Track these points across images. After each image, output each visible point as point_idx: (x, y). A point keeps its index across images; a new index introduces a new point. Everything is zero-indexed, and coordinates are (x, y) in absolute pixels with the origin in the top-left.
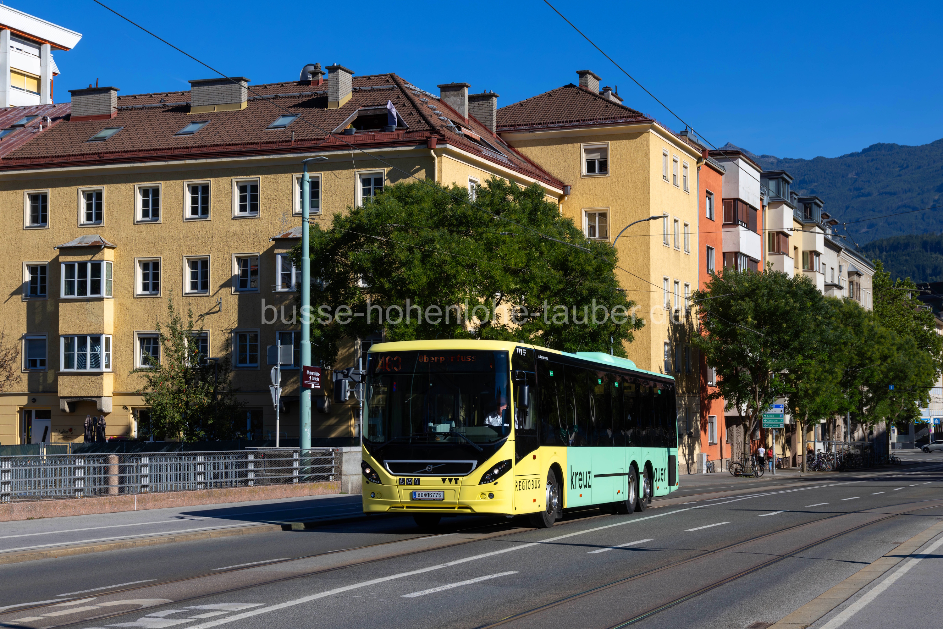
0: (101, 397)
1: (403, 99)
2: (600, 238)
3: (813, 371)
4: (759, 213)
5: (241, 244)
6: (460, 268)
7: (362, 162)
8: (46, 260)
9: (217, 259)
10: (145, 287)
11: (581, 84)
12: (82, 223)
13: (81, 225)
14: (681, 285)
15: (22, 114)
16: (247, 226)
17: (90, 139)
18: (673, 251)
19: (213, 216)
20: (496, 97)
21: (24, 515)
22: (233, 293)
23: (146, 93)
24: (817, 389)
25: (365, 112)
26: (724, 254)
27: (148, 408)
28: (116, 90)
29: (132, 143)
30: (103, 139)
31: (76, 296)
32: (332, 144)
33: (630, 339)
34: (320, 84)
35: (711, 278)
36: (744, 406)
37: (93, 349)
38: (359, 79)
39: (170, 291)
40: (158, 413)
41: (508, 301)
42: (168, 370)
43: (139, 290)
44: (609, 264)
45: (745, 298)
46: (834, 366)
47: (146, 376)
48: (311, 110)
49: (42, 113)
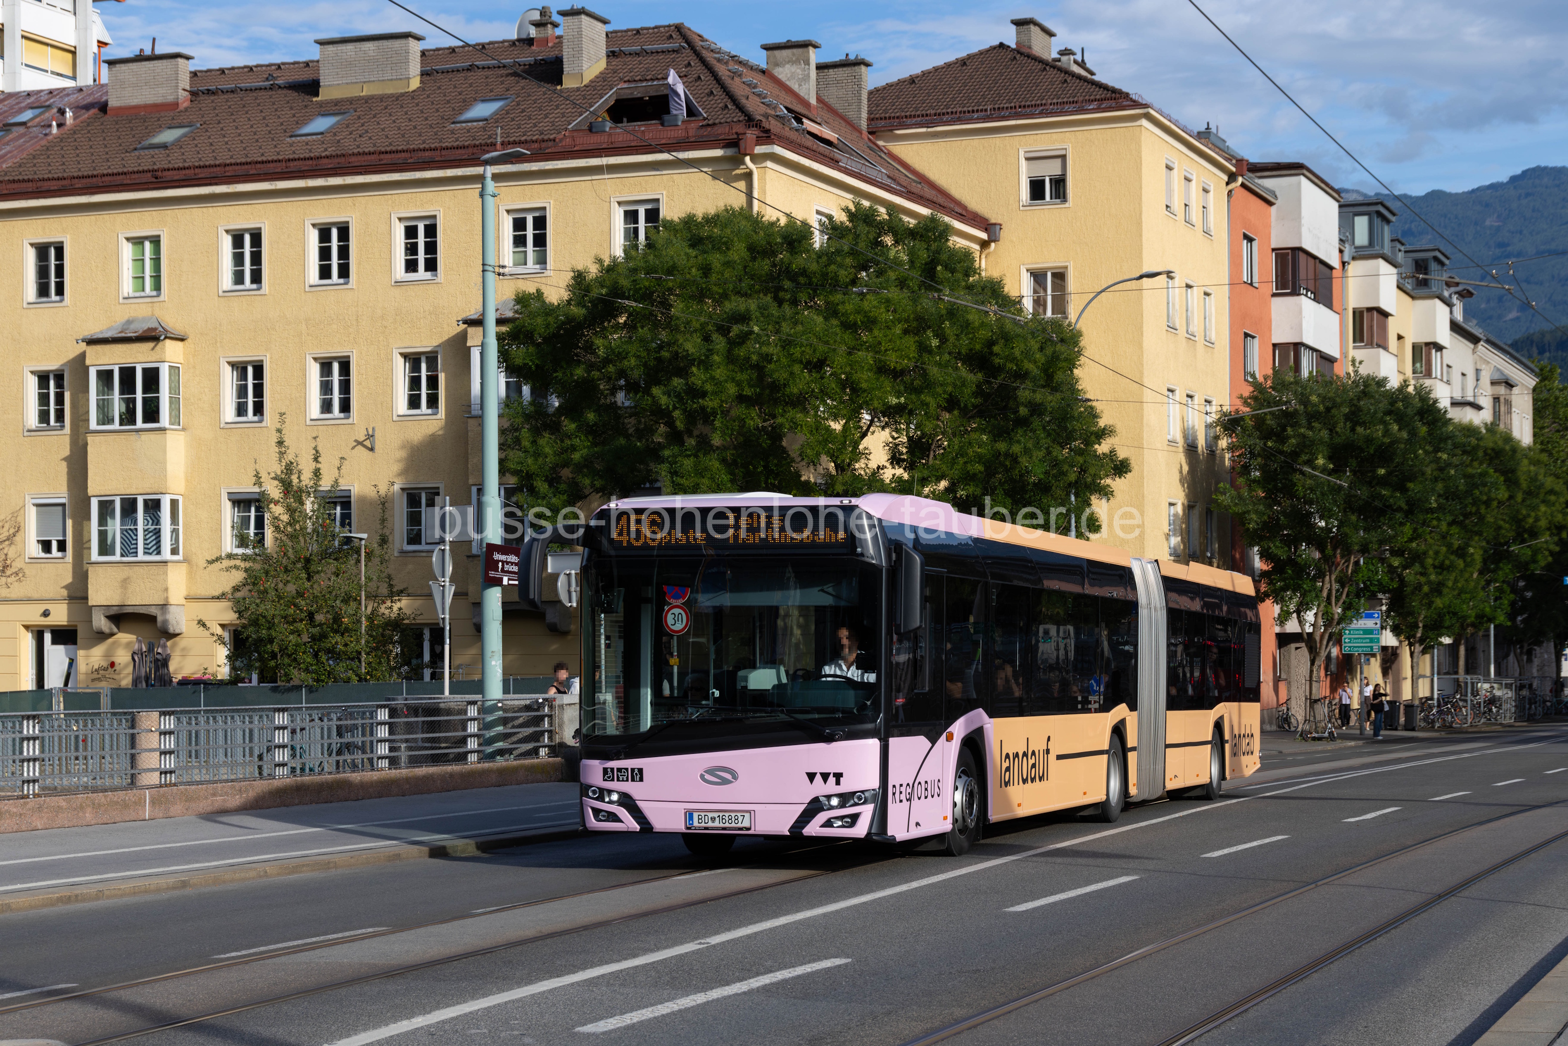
0: (166, 606)
1: (698, 68)
2: (1055, 317)
4: (1335, 273)
5: (409, 329)
6: (797, 368)
8: (61, 361)
9: (365, 357)
10: (241, 409)
11: (1019, 43)
12: (126, 295)
13: (124, 298)
14: (1199, 400)
15: (23, 105)
16: (419, 299)
17: (139, 146)
18: (1184, 340)
19: (359, 282)
20: (868, 65)
22: (395, 419)
23: (242, 66)
24: (1437, 584)
25: (629, 92)
26: (1275, 345)
27: (242, 626)
28: (188, 59)
29: (213, 151)
30: (164, 146)
31: (116, 426)
32: (568, 148)
33: (1106, 493)
34: (550, 45)
35: (1251, 389)
36: (1310, 616)
37: (148, 521)
38: (619, 34)
39: (282, 414)
41: (883, 428)
42: (277, 556)
43: (229, 414)
44: (1066, 360)
45: (1314, 424)
46: (1468, 544)
47: (239, 567)
48: (533, 89)
49: (58, 102)
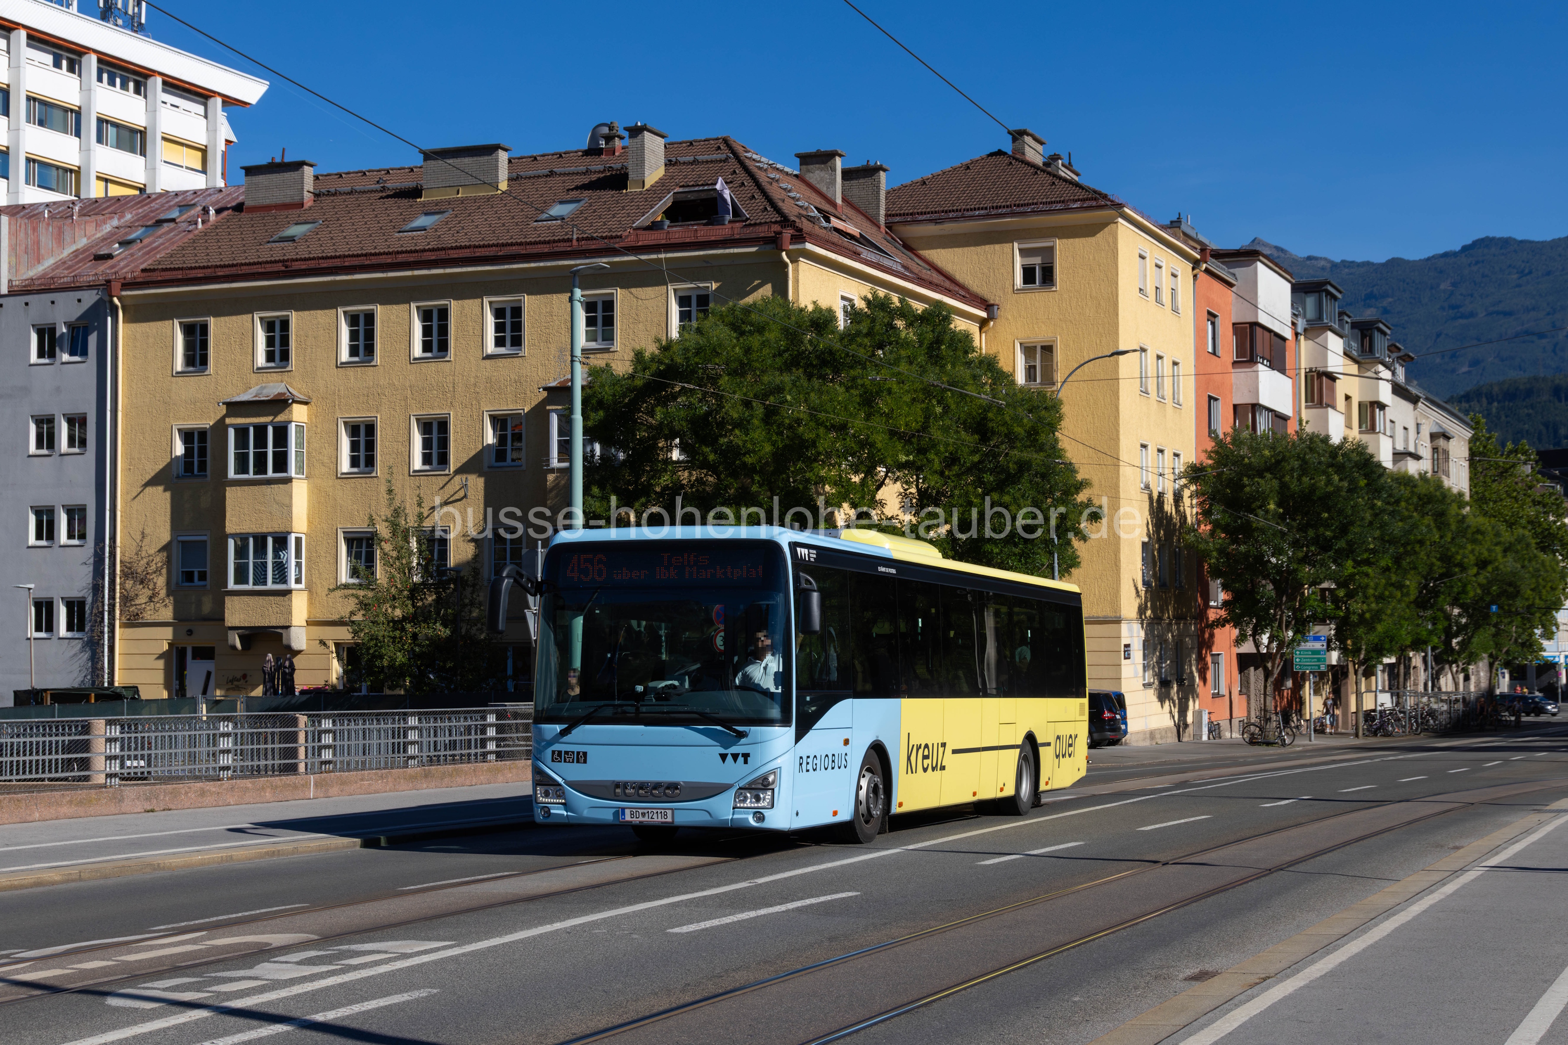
0: (288, 627)
1: (742, 176)
2: (1045, 384)
3: (1372, 584)
4: (1290, 344)
5: (497, 396)
6: (822, 431)
7: (679, 272)
8: (207, 422)
9: (460, 418)
10: (354, 462)
11: (1014, 151)
12: (260, 365)
13: (259, 369)
14: (1168, 454)
15: (172, 203)
16: (506, 370)
17: (271, 240)
18: (1155, 403)
19: (455, 355)
20: (885, 170)
21: (140, 806)
23: (356, 170)
24: (1378, 611)
25: (684, 195)
26: (1235, 407)
27: (357, 644)
28: (312, 166)
29: (334, 245)
30: (292, 239)
31: (251, 475)
32: (633, 244)
34: (617, 154)
35: (1213, 444)
36: (1264, 638)
37: (276, 555)
38: (675, 146)
39: (390, 468)
40: (371, 651)
41: (896, 481)
42: (386, 586)
43: (345, 466)
44: (1048, 424)
45: (1266, 474)
46: (1404, 577)
47: (353, 595)
48: (603, 193)
49: (201, 202)
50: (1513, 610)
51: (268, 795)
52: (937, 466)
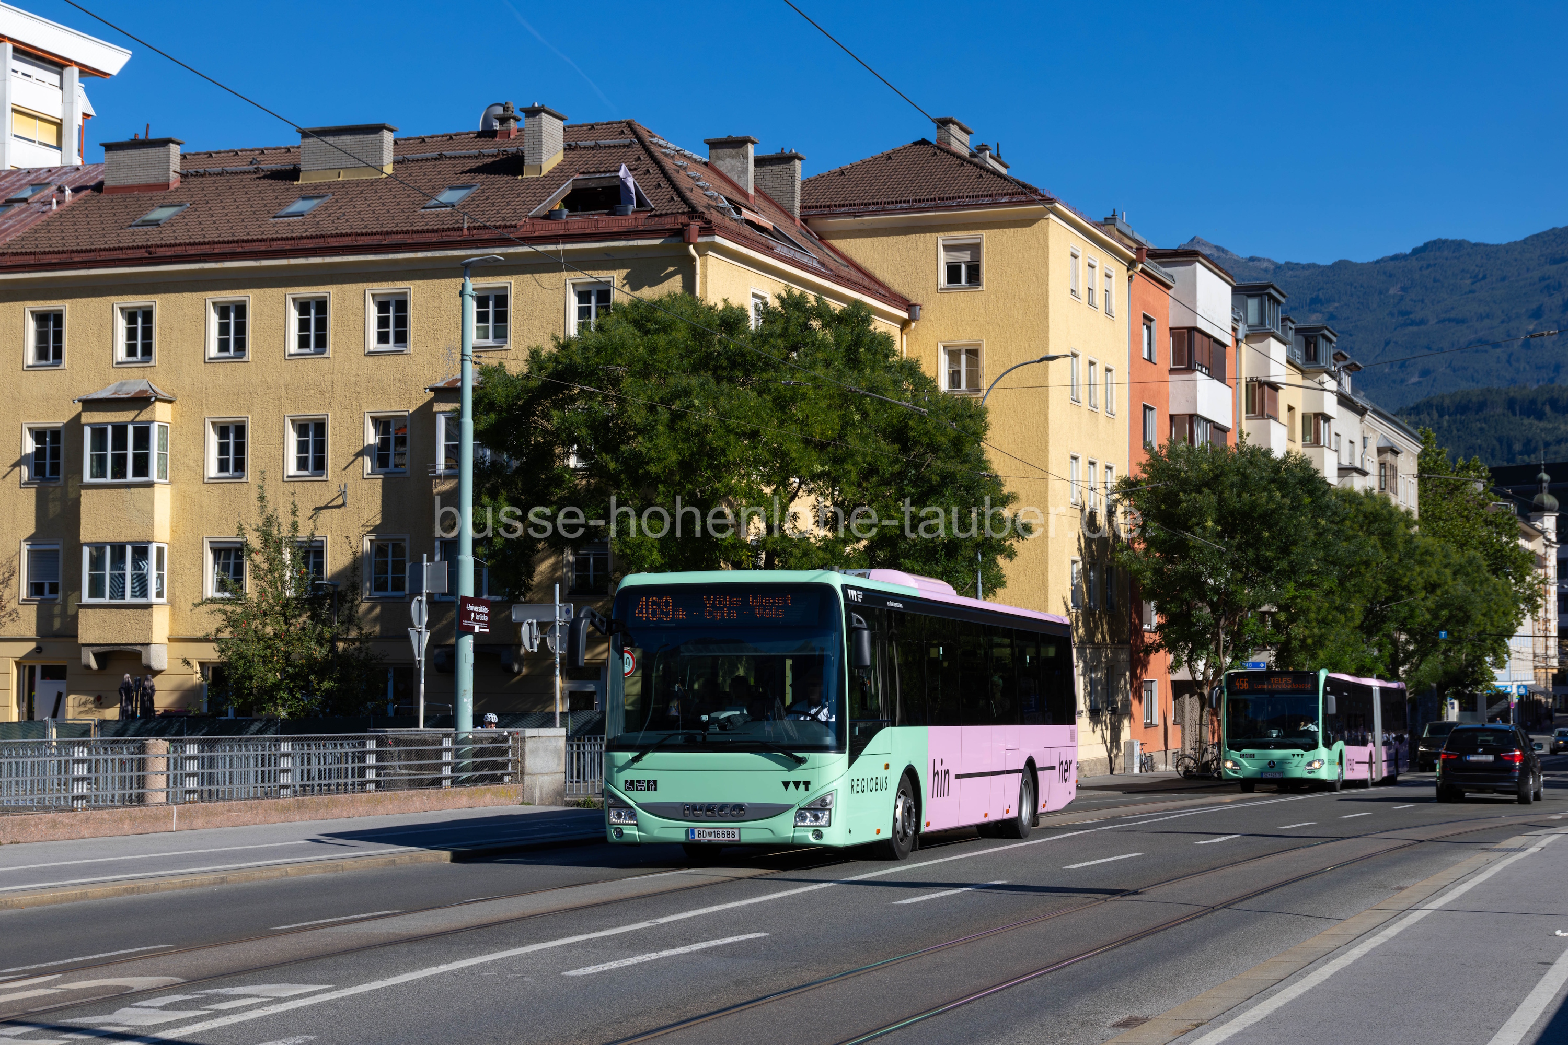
0: (148, 644)
1: (647, 162)
2: (970, 391)
3: (1314, 608)
4: (1230, 351)
5: (379, 396)
6: (732, 438)
7: (579, 265)
8: (58, 421)
9: (339, 420)
10: (223, 466)
11: (939, 140)
12: (120, 360)
13: (118, 363)
14: (1100, 467)
15: (23, 182)
16: (390, 368)
17: (133, 223)
18: (1087, 412)
19: (334, 351)
20: (800, 159)
22: (365, 476)
23: (228, 149)
24: (1320, 637)
25: (583, 182)
26: (1172, 417)
27: (224, 664)
28: (178, 144)
29: (203, 230)
30: (156, 223)
31: (109, 479)
32: (529, 234)
33: (1011, 555)
34: (512, 137)
35: (1148, 457)
36: (1201, 665)
37: (136, 565)
38: (576, 129)
39: (263, 473)
40: (239, 672)
41: (810, 492)
42: (256, 601)
43: (212, 469)
44: (974, 433)
45: (1203, 489)
46: (1348, 600)
47: (220, 610)
48: (497, 178)
49: (56, 181)
50: (1464, 636)
51: (127, 827)
52: (854, 476)
